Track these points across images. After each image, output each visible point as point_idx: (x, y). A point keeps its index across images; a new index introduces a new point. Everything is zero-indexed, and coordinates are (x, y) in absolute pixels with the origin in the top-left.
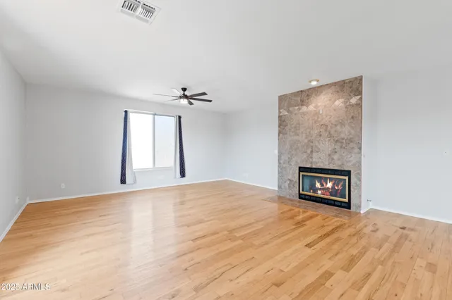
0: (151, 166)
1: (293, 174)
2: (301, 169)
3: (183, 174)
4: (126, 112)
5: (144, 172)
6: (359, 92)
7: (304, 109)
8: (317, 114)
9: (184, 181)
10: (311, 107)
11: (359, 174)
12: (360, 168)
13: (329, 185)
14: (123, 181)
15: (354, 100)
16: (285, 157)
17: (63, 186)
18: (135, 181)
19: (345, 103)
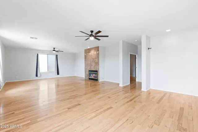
0: (46, 71)
1: (88, 73)
2: (89, 71)
3: (58, 73)
4: (38, 54)
5: (44, 73)
6: (98, 50)
7: (89, 54)
8: (92, 55)
9: (58, 76)
10: (91, 54)
11: (99, 71)
12: (99, 70)
13: (94, 75)
14: (37, 76)
15: (98, 52)
16: (86, 68)
17: (17, 77)
18: (41, 76)
19: (96, 53)
